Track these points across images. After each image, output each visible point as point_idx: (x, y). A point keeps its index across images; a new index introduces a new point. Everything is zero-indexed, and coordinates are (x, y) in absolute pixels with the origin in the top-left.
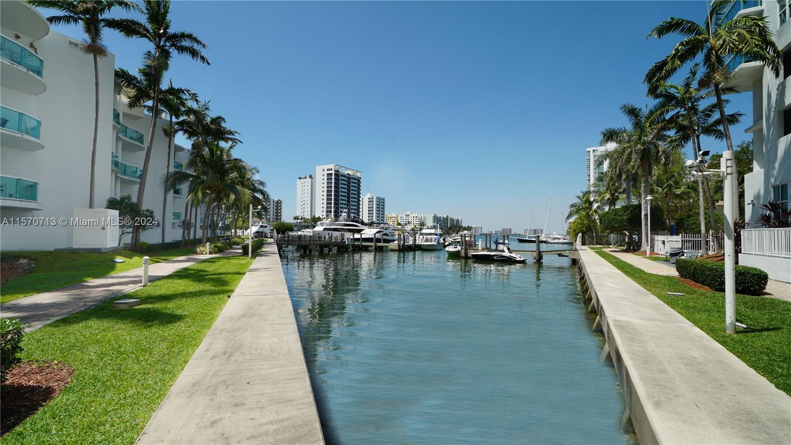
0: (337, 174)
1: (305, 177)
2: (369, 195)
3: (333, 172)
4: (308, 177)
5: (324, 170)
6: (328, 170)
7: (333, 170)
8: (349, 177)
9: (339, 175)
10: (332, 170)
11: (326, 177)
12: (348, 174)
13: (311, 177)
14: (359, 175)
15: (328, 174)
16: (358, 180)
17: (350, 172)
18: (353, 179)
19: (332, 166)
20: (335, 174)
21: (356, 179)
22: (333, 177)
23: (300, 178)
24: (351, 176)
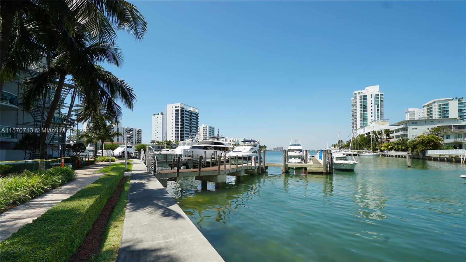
0: (182, 110)
1: (158, 114)
2: (203, 126)
3: (179, 109)
4: (160, 114)
5: (172, 107)
6: (176, 107)
7: (180, 107)
8: (191, 113)
9: (184, 110)
10: (178, 107)
11: (174, 112)
12: (190, 110)
13: (162, 113)
14: (197, 111)
15: (176, 110)
16: (197, 115)
17: (191, 109)
18: (194, 114)
19: (178, 104)
20: (181, 110)
21: (195, 114)
22: (180, 112)
23: (154, 115)
24: (192, 112)
